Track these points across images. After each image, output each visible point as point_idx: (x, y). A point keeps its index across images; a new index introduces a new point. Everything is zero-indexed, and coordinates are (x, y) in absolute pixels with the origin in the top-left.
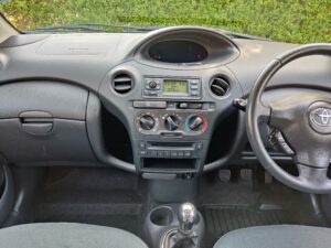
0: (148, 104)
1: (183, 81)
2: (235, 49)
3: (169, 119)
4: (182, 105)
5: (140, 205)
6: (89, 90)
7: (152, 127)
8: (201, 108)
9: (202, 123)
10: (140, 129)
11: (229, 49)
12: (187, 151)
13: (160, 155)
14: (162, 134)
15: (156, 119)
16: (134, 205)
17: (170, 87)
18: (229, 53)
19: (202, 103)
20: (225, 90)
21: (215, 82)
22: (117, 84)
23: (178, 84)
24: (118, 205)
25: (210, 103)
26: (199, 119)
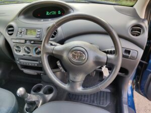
0: (17, 41)
3: (26, 49)
7: (20, 51)
10: (16, 52)
12: (35, 64)
14: (24, 55)
15: (21, 48)
22: (9, 31)
23: (32, 31)
26: (39, 49)
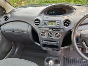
0: (43, 29)
1: (55, 21)
2: (75, 10)
3: (49, 33)
4: (54, 29)
5: (46, 54)
6: (29, 24)
7: (44, 36)
8: (60, 30)
9: (60, 35)
10: (41, 36)
11: (73, 10)
12: (55, 43)
13: (47, 44)
14: (47, 38)
15: (46, 33)
16: (44, 54)
17: (50, 23)
18: (72, 12)
19: (60, 29)
20: (69, 25)
21: (65, 22)
22: (36, 22)
23: (53, 23)
24: (40, 54)
25: (63, 29)
26: (59, 34)
